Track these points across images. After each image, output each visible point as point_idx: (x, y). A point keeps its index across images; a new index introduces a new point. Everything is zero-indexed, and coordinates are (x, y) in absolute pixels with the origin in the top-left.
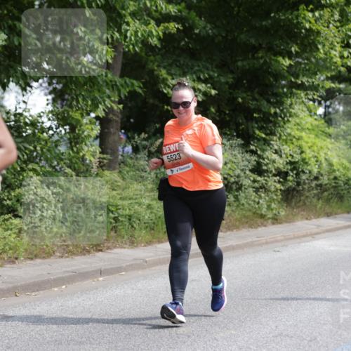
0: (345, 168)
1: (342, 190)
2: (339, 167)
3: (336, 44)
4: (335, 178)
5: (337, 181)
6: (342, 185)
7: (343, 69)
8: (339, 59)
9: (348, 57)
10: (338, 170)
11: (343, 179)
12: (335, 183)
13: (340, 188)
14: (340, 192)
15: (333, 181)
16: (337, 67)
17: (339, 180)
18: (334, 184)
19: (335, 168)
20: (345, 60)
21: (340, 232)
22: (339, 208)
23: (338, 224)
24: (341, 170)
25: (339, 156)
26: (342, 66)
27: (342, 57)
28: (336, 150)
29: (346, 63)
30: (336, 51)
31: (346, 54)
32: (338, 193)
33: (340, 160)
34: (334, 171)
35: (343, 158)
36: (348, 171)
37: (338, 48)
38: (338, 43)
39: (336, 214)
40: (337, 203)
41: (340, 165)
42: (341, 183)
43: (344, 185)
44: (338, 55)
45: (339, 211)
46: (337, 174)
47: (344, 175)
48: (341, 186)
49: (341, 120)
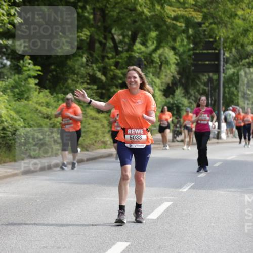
0: (13, 119)
1: (10, 140)
2: (7, 118)
3: (3, 2)
4: (4, 129)
5: (5, 132)
6: (10, 135)
7: (9, 26)
8: (6, 18)
9: (15, 14)
10: (6, 121)
11: (11, 130)
12: (3, 133)
13: (8, 138)
14: (8, 141)
15: (2, 132)
16: (4, 24)
17: (7, 130)
18: (2, 135)
19: (3, 119)
20: (12, 18)
21: (8, 179)
22: (7, 157)
23: (6, 172)
24: (9, 120)
25: (7, 108)
26: (9, 23)
27: (9, 14)
28: (4, 102)
29: (13, 20)
30: (3, 9)
31: (12, 11)
32: (6, 143)
33: (7, 111)
34: (2, 122)
35: (11, 110)
36: (16, 122)
37: (5, 7)
38: (5, 2)
39: (4, 163)
40: (5, 152)
41: (8, 116)
42: (9, 133)
43: (12, 135)
44: (5, 13)
45: (7, 159)
46: (6, 124)
47: (12, 126)
48: (8, 136)
49: (9, 74)
